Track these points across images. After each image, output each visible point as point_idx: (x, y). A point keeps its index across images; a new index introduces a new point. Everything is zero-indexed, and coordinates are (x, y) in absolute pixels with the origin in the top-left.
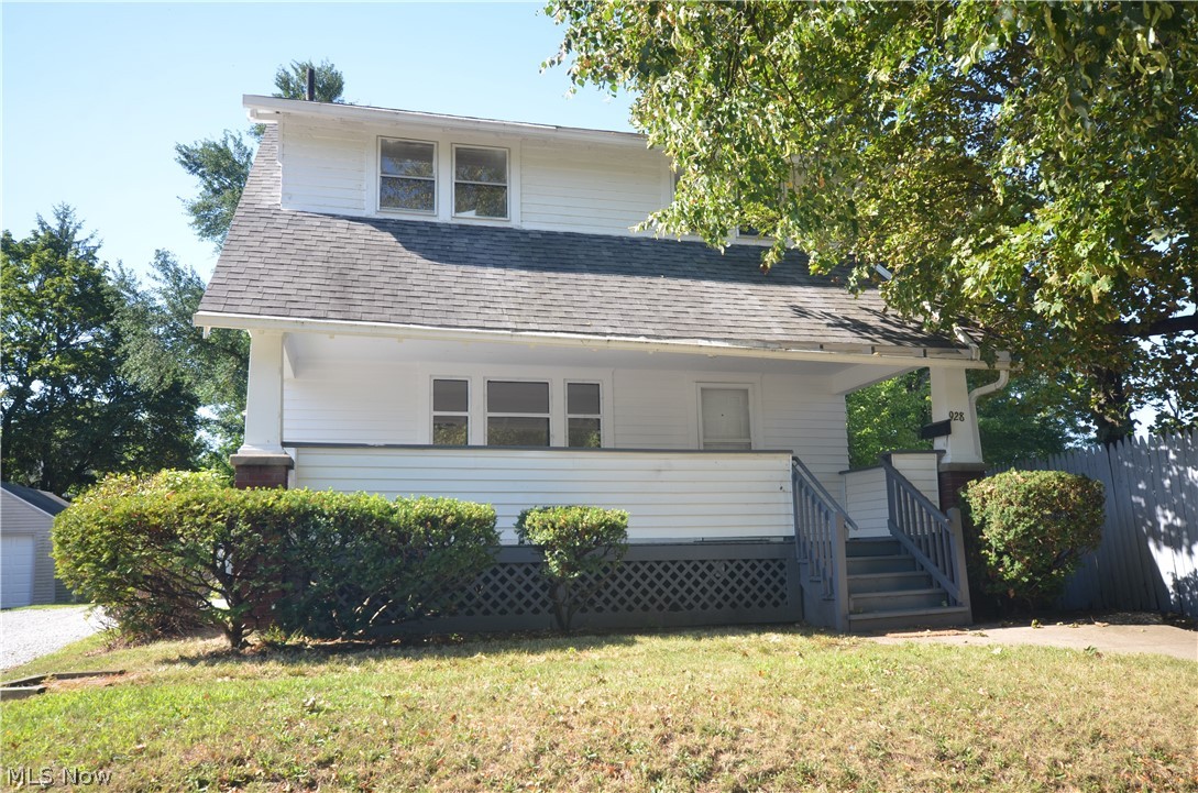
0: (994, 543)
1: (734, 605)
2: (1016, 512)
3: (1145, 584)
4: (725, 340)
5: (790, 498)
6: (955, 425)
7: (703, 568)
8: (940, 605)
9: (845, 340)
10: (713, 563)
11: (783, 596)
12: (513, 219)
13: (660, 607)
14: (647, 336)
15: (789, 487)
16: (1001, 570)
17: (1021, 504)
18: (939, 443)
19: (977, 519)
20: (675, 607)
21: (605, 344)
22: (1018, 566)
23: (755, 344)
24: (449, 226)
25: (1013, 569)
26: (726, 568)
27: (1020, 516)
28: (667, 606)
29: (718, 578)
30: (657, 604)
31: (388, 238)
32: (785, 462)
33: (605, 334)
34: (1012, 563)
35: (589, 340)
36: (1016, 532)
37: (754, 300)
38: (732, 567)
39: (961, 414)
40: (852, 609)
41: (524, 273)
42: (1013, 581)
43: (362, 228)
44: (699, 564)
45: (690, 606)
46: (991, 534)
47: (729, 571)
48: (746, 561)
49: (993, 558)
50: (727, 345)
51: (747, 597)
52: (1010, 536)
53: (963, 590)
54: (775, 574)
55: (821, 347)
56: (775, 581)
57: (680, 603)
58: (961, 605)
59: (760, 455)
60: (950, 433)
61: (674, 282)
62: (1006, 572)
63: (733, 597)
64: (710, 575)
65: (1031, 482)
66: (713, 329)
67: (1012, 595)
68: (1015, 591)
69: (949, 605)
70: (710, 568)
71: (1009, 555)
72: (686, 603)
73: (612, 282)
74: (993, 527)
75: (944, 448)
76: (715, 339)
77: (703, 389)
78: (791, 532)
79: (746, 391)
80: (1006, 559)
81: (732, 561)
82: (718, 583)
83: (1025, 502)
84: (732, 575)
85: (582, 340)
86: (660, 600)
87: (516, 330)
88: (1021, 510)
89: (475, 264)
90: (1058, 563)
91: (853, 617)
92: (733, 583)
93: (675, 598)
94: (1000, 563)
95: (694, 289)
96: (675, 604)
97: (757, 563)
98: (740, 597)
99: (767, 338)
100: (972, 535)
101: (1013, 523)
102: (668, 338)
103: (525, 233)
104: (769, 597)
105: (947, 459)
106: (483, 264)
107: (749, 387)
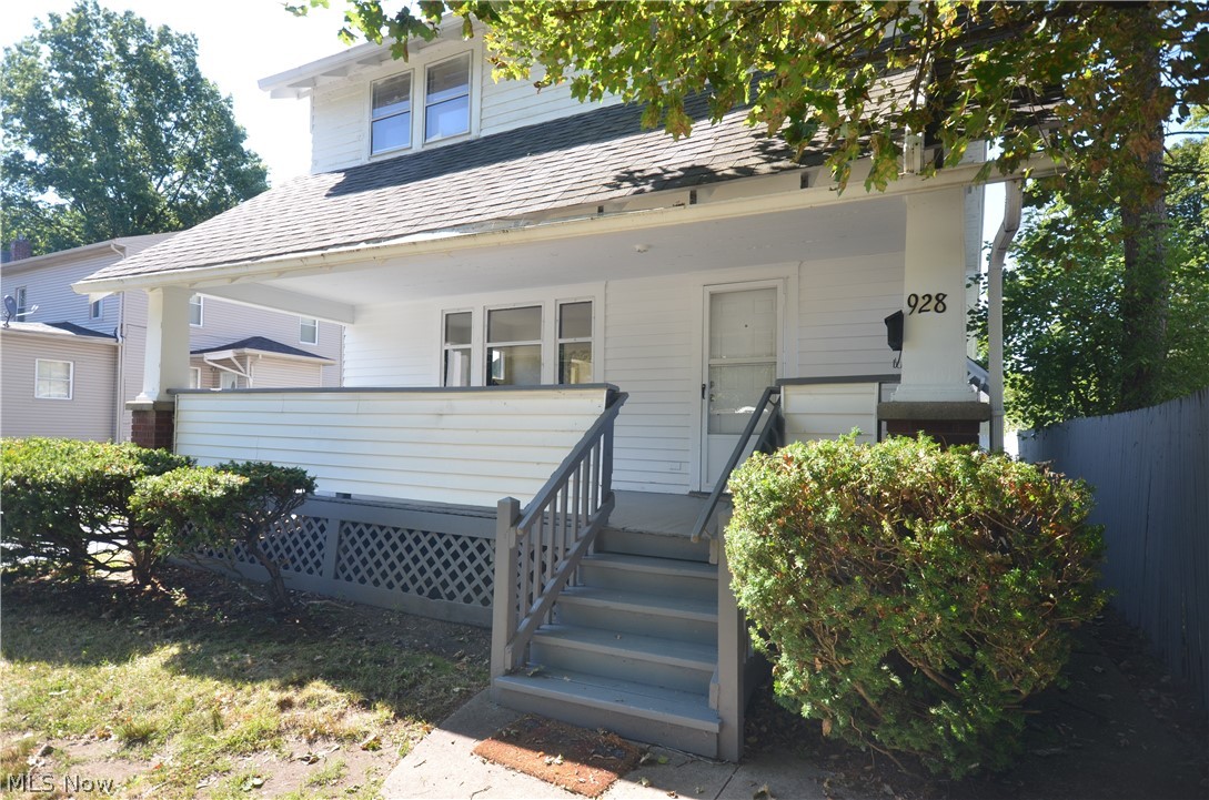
12: (473, 130)
24: (413, 155)
28: (427, 590)
32: (597, 402)
35: (306, 258)
39: (940, 298)
40: (510, 667)
55: (601, 211)
60: (903, 338)
79: (776, 288)
85: (301, 259)
107: (779, 283)
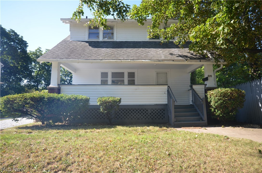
0: (213, 106)
1: (152, 119)
2: (218, 99)
3: (259, 117)
4: (149, 60)
5: (167, 95)
6: (209, 78)
7: (145, 110)
8: (200, 121)
9: (179, 59)
10: (148, 110)
11: (164, 117)
12: (115, 39)
13: (135, 119)
14: (131, 60)
15: (166, 93)
16: (215, 113)
17: (219, 97)
18: (206, 83)
19: (209, 100)
20: (138, 119)
21: (121, 62)
22: (219, 112)
23: (156, 60)
24: (101, 41)
25: (218, 113)
26: (151, 110)
27: (219, 100)
28: (137, 119)
29: (149, 113)
30: (134, 118)
31: (88, 44)
32: (166, 87)
33: (121, 60)
34: (218, 111)
35: (117, 61)
36: (218, 103)
37: (161, 52)
38: (152, 110)
39: (211, 76)
40: (175, 121)
41: (111, 49)
42: (218, 116)
43: (83, 43)
44: (144, 110)
45: (142, 119)
46: (212, 104)
47: (151, 111)
48: (156, 109)
49: (213, 110)
50: (149, 61)
51: (156, 117)
52: (216, 104)
53: (205, 117)
54: (162, 112)
55: (173, 61)
56: (162, 114)
57: (139, 118)
58: (204, 121)
59: (160, 86)
60: (208, 80)
61: (144, 49)
62: (216, 113)
63: (152, 117)
64: (147, 112)
65: (222, 91)
66: (147, 58)
67: (218, 119)
68: (219, 118)
69: (202, 121)
70: (147, 110)
71: (217, 109)
72: (141, 118)
73: (129, 50)
74: (212, 102)
75: (206, 84)
76: (146, 60)
77: (157, 73)
78: (167, 103)
79: (167, 73)
80: (216, 110)
81: (152, 109)
82: (149, 114)
83: (221, 96)
84: (152, 112)
85: (116, 61)
86: (135, 117)
87: (102, 60)
88: (219, 98)
89: (102, 48)
90: (232, 111)
91: (175, 123)
92: (152, 114)
93: (139, 117)
94: (215, 111)
95: (148, 50)
96: (138, 118)
97: (158, 110)
98: (154, 117)
99: (159, 59)
100: (208, 104)
101: (217, 101)
102: (136, 60)
103: (116, 42)
104: (161, 117)
105: (207, 86)
106: (103, 48)
107: (167, 72)
